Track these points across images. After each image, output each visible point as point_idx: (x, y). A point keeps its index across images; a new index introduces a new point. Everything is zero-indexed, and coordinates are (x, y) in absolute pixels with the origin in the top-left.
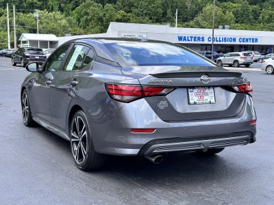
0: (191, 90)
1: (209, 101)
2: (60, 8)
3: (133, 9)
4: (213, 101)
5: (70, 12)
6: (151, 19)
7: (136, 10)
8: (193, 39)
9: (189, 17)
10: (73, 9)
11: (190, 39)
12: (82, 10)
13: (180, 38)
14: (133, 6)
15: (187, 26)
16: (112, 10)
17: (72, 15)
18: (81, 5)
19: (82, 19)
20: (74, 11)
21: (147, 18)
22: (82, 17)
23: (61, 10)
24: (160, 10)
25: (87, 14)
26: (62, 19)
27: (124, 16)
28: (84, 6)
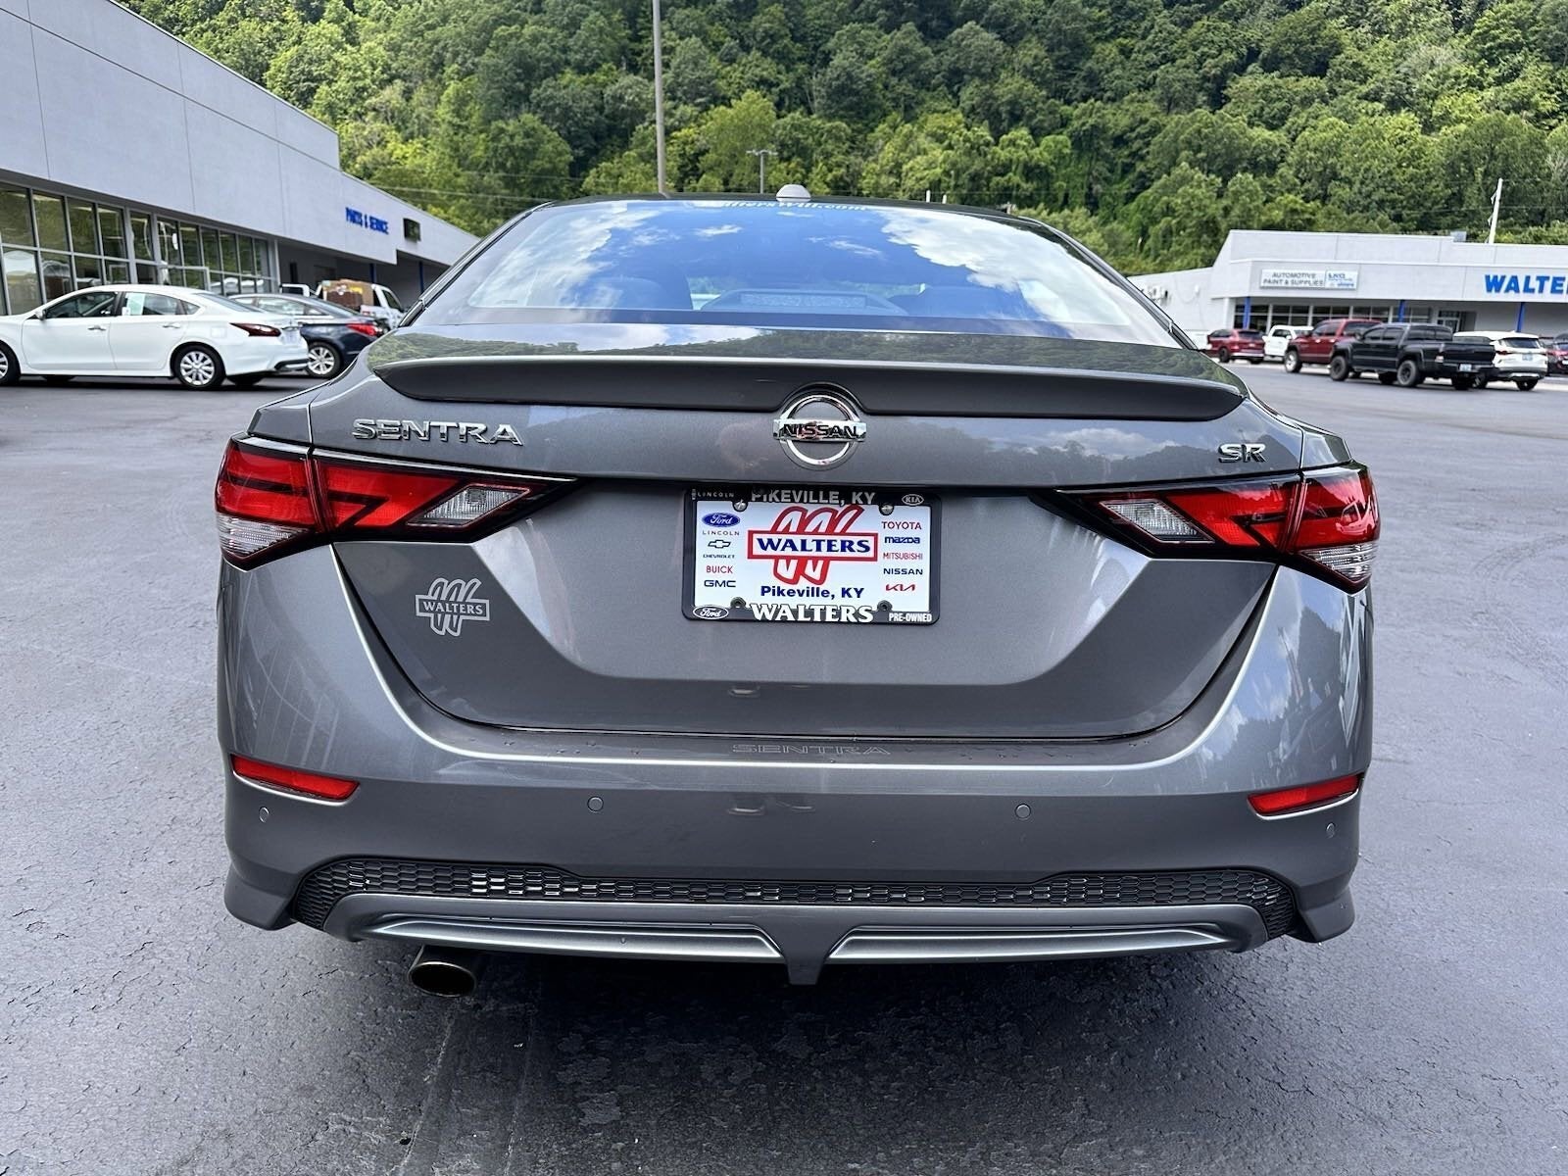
0: (725, 508)
1: (871, 600)
2: (1089, 196)
3: (1333, 187)
4: (914, 603)
5: (1121, 209)
6: (1398, 218)
7: (1343, 192)
8: (1548, 285)
9: (1551, 209)
10: (1130, 198)
11: (1534, 284)
12: (1157, 200)
13: (1493, 284)
14: (1335, 176)
15: (1537, 240)
16: (1252, 195)
17: (1126, 217)
18: (1157, 184)
19: (1152, 230)
20: (1132, 206)
21: (1383, 216)
22: (1154, 221)
23: (1093, 204)
24: (1439, 189)
25: (1169, 211)
26: (1089, 230)
27: (1294, 211)
28: (1165, 186)
